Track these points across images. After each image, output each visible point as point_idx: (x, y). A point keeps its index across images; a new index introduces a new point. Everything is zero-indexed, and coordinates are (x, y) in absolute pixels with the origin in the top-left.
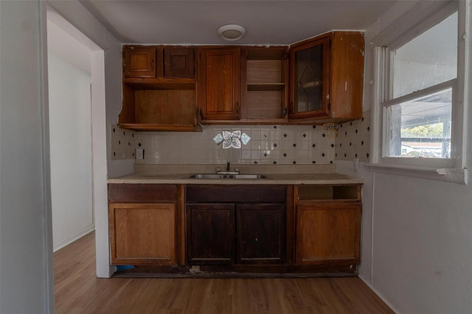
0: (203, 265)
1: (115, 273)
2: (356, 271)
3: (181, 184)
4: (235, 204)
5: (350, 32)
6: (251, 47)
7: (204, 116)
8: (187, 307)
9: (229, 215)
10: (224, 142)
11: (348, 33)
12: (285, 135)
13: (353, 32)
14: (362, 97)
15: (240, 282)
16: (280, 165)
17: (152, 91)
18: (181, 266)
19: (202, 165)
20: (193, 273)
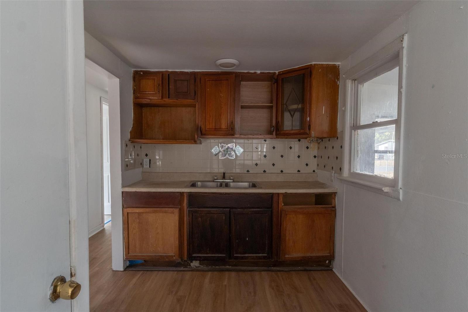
0: (202, 260)
1: (127, 267)
2: (331, 265)
3: (184, 192)
4: (229, 209)
5: (328, 64)
6: (244, 73)
7: (204, 132)
8: (190, 294)
9: (224, 218)
10: (220, 153)
11: (326, 65)
12: (274, 148)
13: (330, 64)
14: (337, 120)
15: (233, 274)
16: (269, 173)
17: (158, 108)
18: (183, 261)
19: (201, 173)
20: (193, 267)
